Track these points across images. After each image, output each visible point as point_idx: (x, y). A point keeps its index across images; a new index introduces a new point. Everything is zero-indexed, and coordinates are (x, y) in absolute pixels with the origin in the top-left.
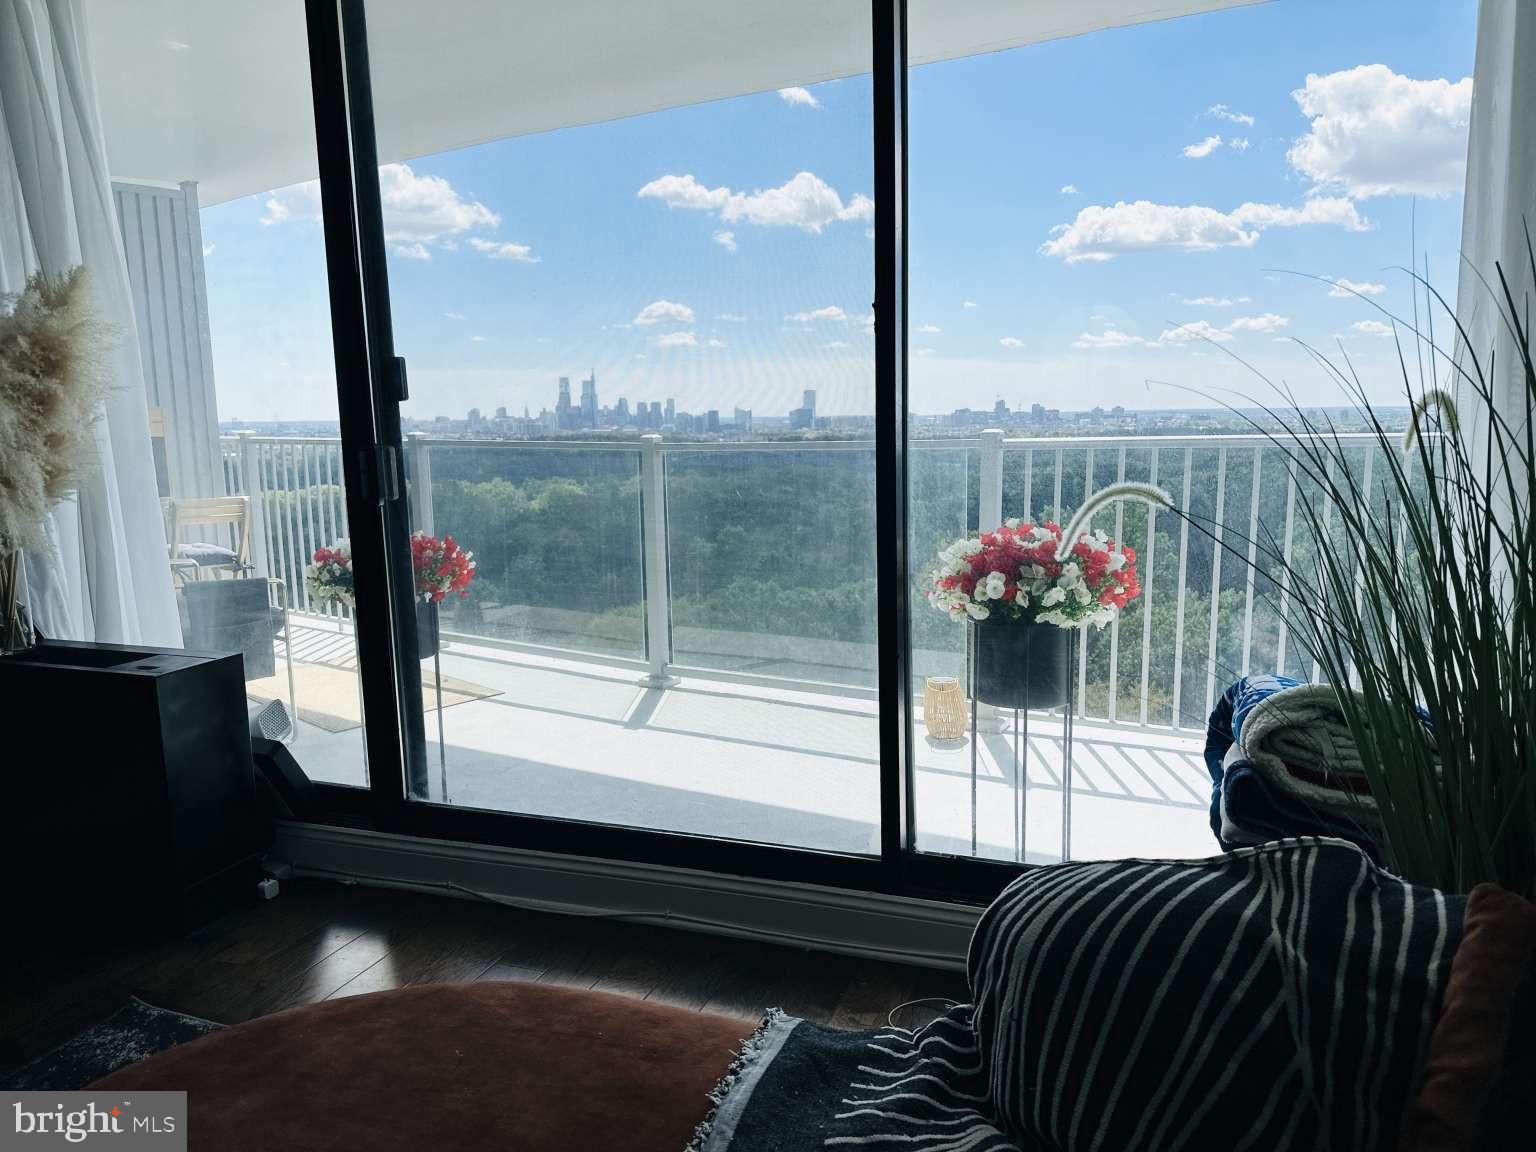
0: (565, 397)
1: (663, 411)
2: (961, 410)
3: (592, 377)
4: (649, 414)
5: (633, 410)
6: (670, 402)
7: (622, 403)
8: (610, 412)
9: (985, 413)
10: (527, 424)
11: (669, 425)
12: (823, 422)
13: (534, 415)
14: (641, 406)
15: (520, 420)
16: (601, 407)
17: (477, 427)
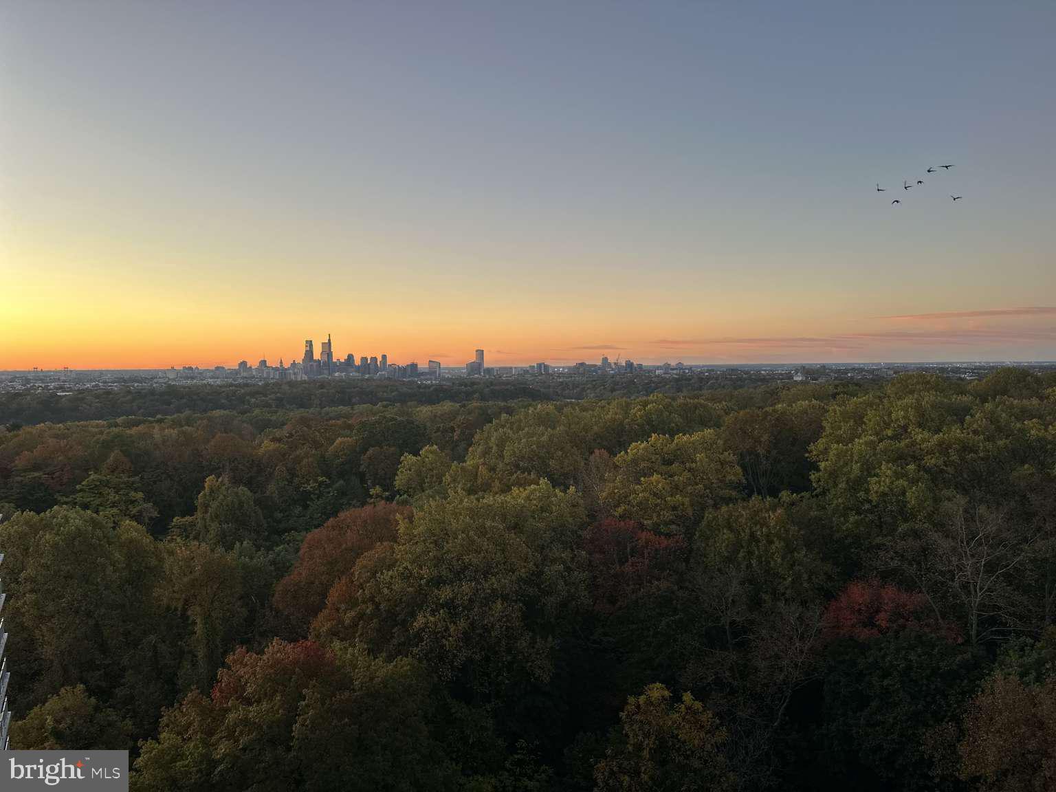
0: (309, 353)
1: (379, 363)
2: (579, 364)
3: (329, 340)
4: (369, 365)
5: (357, 362)
6: (384, 357)
7: (350, 357)
8: (341, 363)
9: (596, 366)
10: (282, 371)
11: (383, 373)
12: (489, 371)
13: (287, 365)
14: (364, 359)
15: (276, 369)
16: (334, 360)
17: (245, 374)
